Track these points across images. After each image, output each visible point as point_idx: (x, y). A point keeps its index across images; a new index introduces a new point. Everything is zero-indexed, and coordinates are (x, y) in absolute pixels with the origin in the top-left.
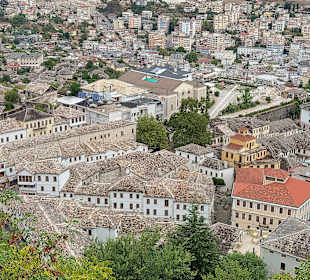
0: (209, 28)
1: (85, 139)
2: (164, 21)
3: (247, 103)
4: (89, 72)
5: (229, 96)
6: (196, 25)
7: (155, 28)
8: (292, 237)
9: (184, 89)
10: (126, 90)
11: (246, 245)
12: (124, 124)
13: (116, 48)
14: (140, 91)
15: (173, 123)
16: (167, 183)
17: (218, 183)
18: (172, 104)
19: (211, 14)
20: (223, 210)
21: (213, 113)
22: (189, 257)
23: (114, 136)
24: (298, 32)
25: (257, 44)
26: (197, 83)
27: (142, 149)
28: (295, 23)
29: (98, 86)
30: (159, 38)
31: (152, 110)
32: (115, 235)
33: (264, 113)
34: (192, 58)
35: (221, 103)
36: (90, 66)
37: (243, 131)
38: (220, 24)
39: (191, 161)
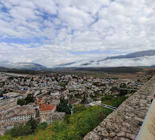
0: (32, 80)
1: (4, 107)
2: (23, 80)
3: (41, 93)
4: (5, 91)
5: (37, 92)
6: (30, 80)
7: (21, 81)
8: (51, 116)
9: (28, 92)
10: (15, 94)
11: (43, 120)
12: (14, 101)
13: (12, 86)
14: (18, 94)
15: (26, 99)
16: (25, 112)
17: (36, 109)
18: (26, 95)
19: (33, 78)
20: (38, 115)
21: (34, 96)
22: (31, 127)
23: (12, 105)
24: (48, 80)
25: (42, 82)
26: (31, 90)
27: (19, 106)
28: (48, 79)
29: (7, 94)
30: (22, 83)
31: (21, 97)
32: (13, 127)
33: (44, 94)
34: (29, 86)
35: (36, 94)
36: (5, 90)
37: (40, 98)
38: (34, 79)
39: (30, 106)
